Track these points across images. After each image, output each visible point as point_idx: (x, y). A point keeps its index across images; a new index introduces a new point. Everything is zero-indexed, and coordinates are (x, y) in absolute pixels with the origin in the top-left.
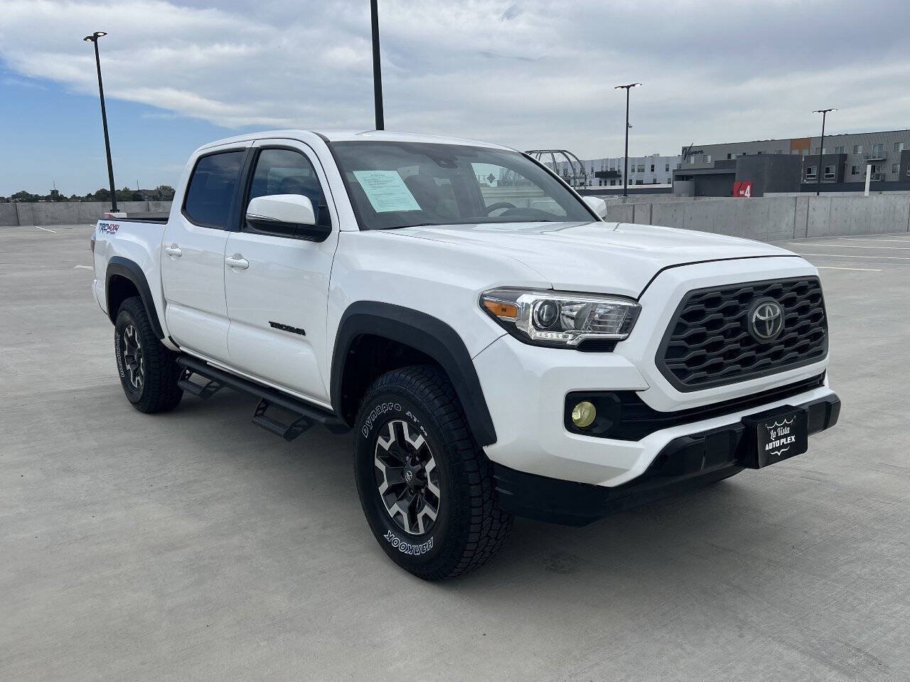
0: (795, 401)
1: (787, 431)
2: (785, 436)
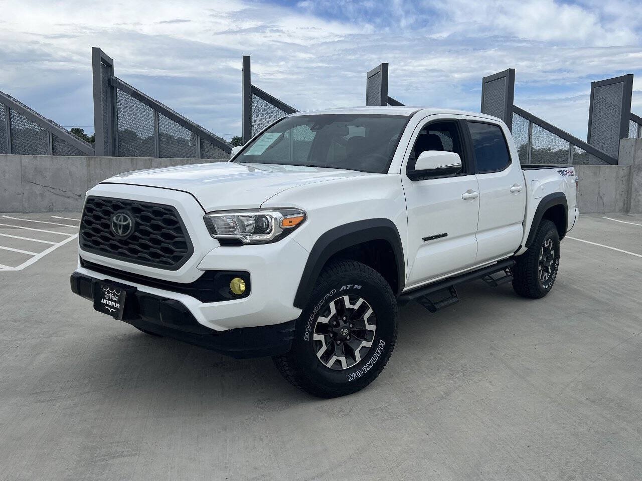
0: (142, 288)
1: (116, 299)
2: (114, 301)
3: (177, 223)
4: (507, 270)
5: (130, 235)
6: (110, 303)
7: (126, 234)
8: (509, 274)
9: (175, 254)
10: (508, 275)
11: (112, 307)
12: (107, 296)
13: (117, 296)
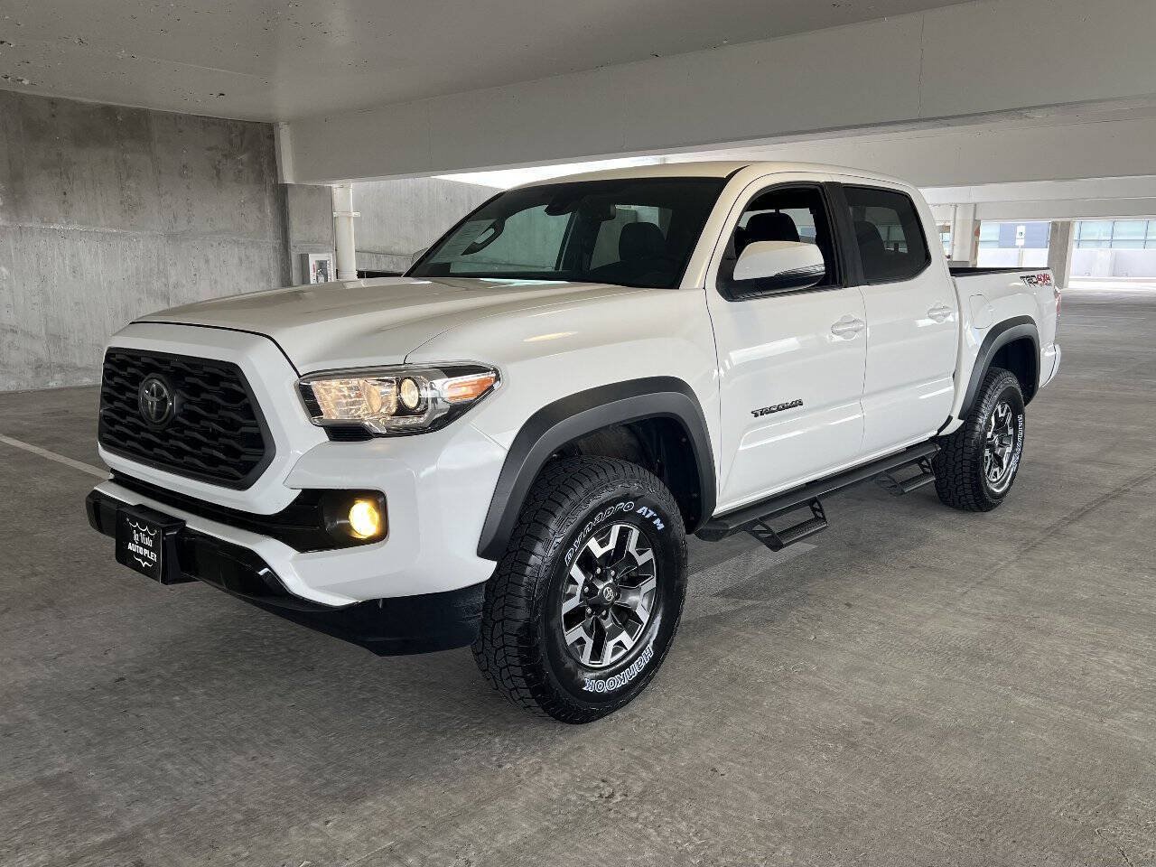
2: (147, 547)
3: (244, 396)
4: (924, 463)
5: (168, 421)
6: (141, 550)
7: (163, 419)
8: (928, 470)
9: (244, 458)
10: (925, 473)
11: (145, 558)
12: (136, 537)
13: (151, 537)
